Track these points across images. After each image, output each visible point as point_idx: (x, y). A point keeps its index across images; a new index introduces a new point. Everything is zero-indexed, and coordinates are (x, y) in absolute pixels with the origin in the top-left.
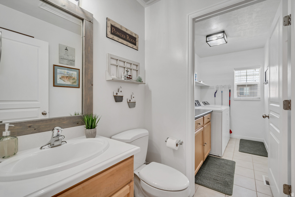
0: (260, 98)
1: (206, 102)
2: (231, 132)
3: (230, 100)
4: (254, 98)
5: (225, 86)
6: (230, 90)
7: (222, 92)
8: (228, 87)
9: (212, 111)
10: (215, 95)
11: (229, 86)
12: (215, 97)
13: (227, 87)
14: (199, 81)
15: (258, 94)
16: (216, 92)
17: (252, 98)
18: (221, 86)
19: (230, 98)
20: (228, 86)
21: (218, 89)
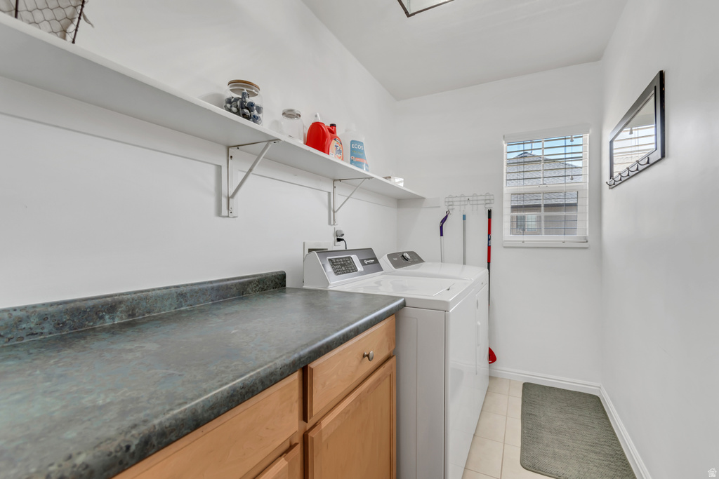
0: (585, 238)
1: (407, 255)
2: (492, 357)
3: (489, 248)
4: (568, 238)
5: (475, 198)
6: (490, 212)
7: (464, 217)
8: (483, 202)
9: (404, 305)
10: (441, 228)
11: (488, 197)
12: (442, 235)
13: (479, 202)
14: (386, 178)
15: (579, 225)
16: (447, 217)
17: (561, 237)
18: (462, 199)
19: (489, 239)
20: (483, 198)
21: (450, 207)
